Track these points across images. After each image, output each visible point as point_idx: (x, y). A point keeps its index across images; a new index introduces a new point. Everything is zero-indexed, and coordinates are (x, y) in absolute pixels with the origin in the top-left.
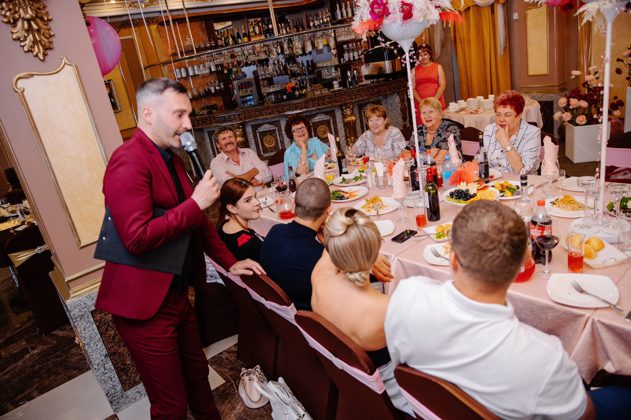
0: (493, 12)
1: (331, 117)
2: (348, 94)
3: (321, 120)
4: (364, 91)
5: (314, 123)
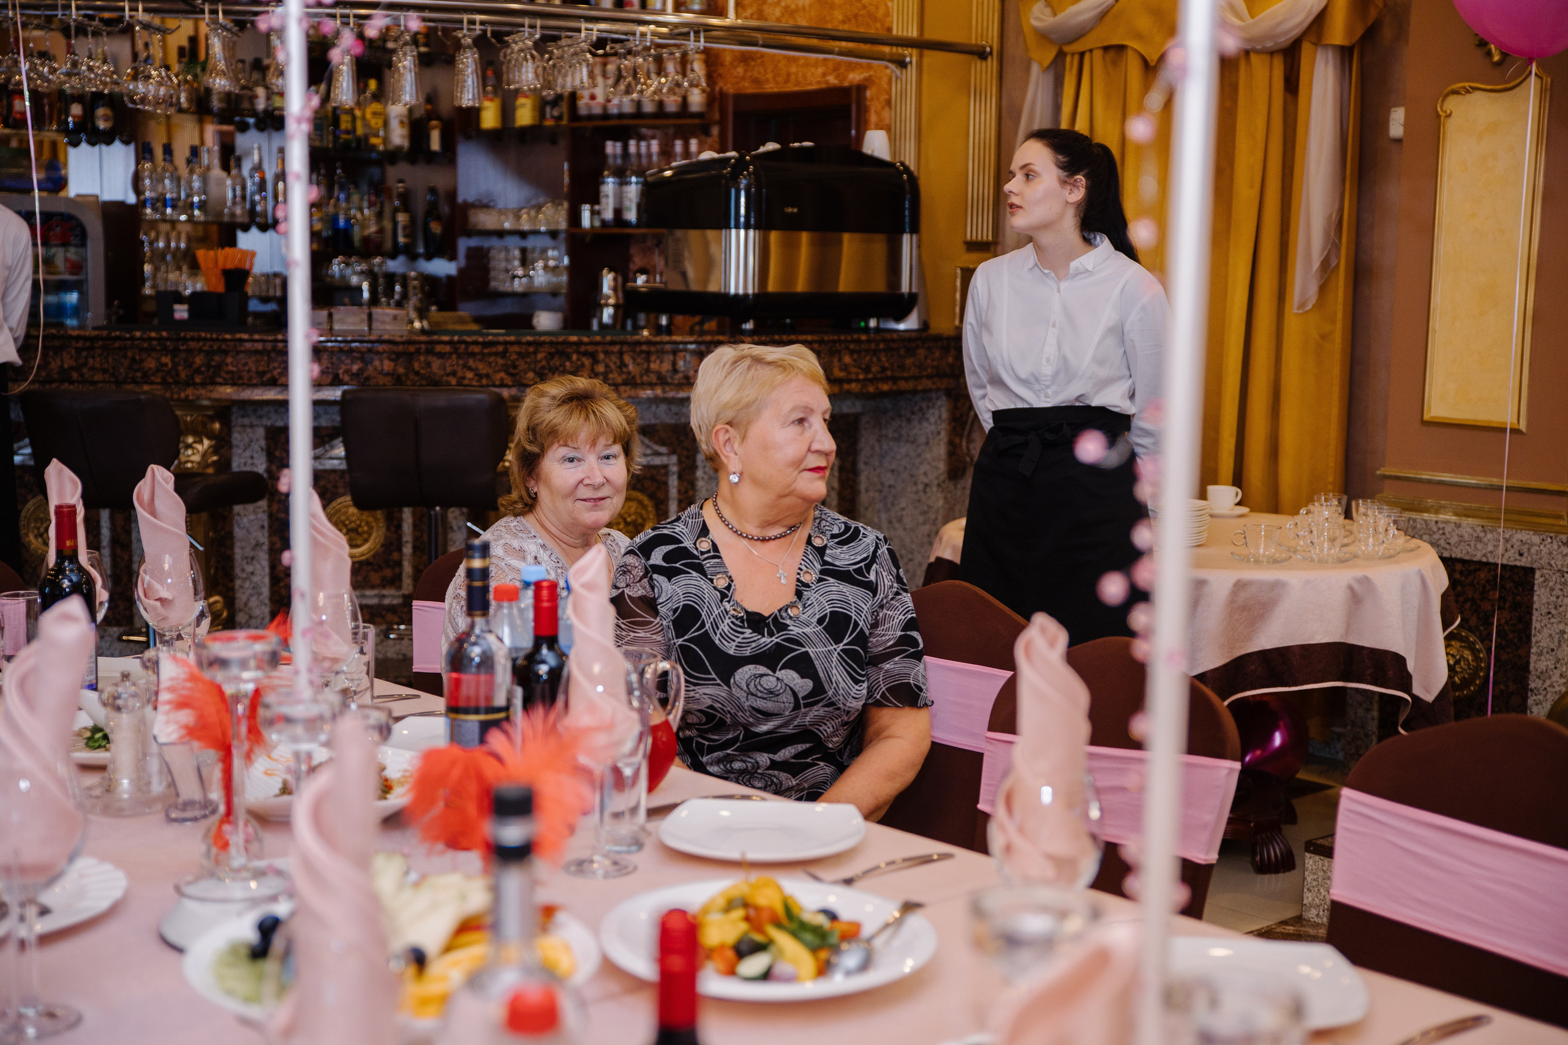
0: (1292, 85)
2: (503, 355)
4: (593, 356)
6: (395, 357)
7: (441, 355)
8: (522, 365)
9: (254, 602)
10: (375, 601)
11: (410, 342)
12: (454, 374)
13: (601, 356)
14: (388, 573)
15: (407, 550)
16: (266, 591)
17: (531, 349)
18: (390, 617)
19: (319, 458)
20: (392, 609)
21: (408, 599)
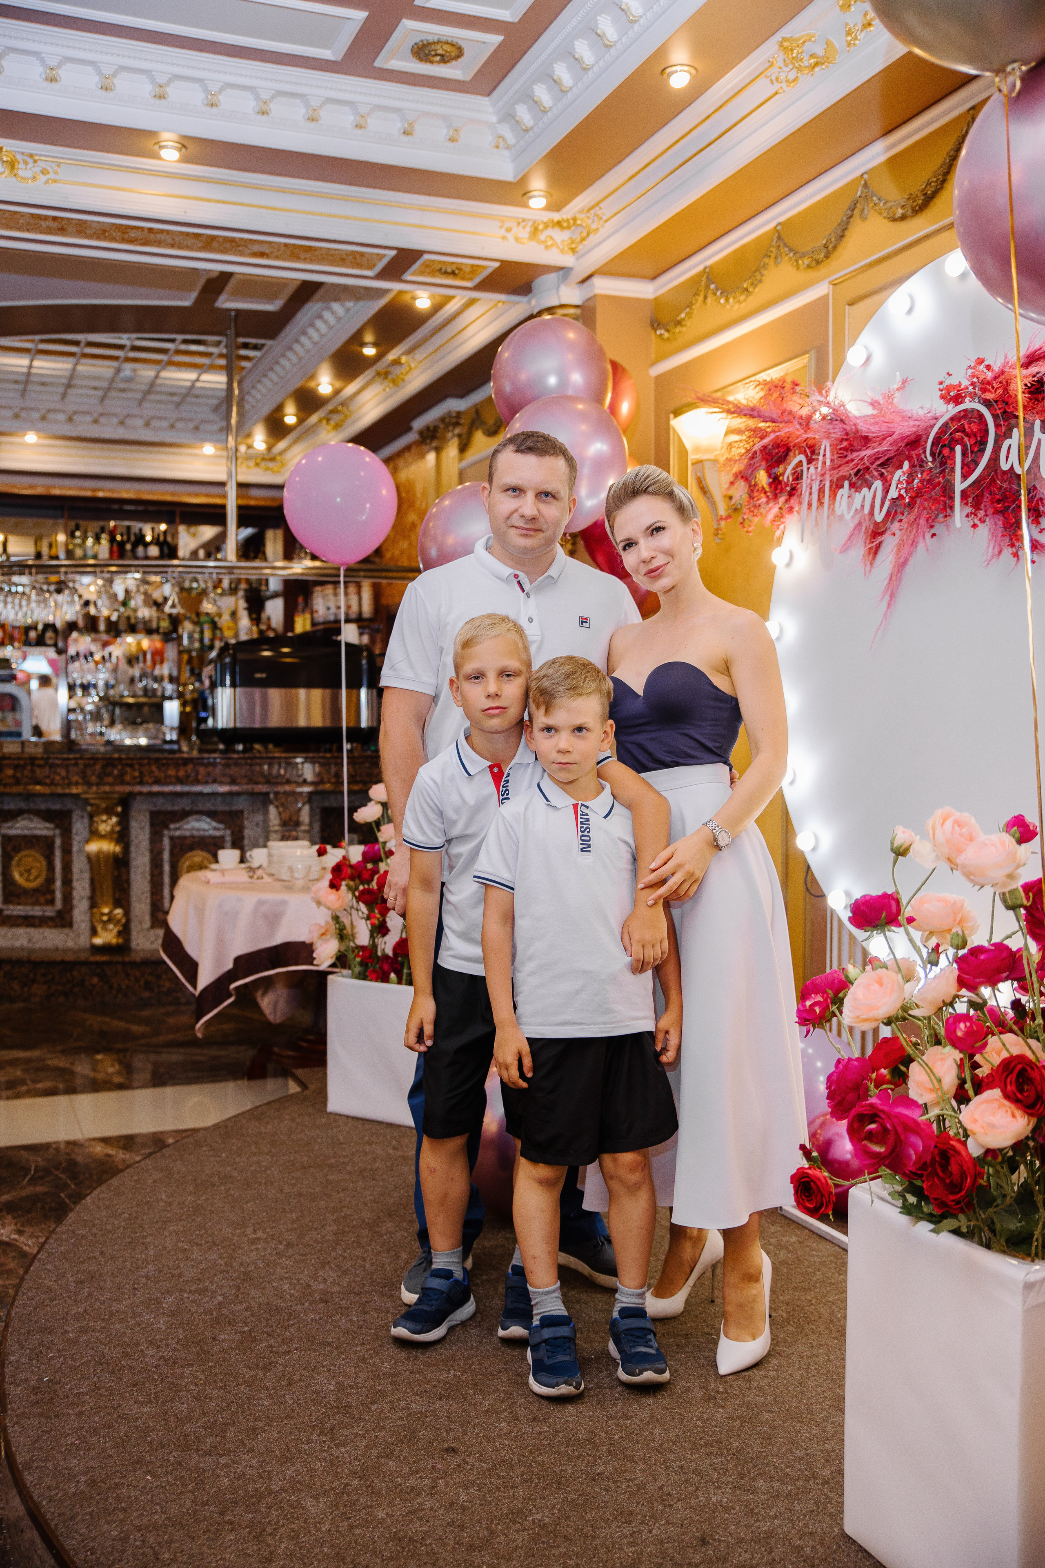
1: (58, 832)
3: (26, 832)
5: (7, 839)
6: (16, 767)
7: (40, 766)
8: (89, 772)
10: (40, 913)
11: (20, 758)
12: (48, 777)
13: (137, 767)
14: (49, 897)
15: (58, 883)
17: (92, 762)
18: (51, 923)
19: (10, 828)
20: (51, 919)
21: (59, 912)
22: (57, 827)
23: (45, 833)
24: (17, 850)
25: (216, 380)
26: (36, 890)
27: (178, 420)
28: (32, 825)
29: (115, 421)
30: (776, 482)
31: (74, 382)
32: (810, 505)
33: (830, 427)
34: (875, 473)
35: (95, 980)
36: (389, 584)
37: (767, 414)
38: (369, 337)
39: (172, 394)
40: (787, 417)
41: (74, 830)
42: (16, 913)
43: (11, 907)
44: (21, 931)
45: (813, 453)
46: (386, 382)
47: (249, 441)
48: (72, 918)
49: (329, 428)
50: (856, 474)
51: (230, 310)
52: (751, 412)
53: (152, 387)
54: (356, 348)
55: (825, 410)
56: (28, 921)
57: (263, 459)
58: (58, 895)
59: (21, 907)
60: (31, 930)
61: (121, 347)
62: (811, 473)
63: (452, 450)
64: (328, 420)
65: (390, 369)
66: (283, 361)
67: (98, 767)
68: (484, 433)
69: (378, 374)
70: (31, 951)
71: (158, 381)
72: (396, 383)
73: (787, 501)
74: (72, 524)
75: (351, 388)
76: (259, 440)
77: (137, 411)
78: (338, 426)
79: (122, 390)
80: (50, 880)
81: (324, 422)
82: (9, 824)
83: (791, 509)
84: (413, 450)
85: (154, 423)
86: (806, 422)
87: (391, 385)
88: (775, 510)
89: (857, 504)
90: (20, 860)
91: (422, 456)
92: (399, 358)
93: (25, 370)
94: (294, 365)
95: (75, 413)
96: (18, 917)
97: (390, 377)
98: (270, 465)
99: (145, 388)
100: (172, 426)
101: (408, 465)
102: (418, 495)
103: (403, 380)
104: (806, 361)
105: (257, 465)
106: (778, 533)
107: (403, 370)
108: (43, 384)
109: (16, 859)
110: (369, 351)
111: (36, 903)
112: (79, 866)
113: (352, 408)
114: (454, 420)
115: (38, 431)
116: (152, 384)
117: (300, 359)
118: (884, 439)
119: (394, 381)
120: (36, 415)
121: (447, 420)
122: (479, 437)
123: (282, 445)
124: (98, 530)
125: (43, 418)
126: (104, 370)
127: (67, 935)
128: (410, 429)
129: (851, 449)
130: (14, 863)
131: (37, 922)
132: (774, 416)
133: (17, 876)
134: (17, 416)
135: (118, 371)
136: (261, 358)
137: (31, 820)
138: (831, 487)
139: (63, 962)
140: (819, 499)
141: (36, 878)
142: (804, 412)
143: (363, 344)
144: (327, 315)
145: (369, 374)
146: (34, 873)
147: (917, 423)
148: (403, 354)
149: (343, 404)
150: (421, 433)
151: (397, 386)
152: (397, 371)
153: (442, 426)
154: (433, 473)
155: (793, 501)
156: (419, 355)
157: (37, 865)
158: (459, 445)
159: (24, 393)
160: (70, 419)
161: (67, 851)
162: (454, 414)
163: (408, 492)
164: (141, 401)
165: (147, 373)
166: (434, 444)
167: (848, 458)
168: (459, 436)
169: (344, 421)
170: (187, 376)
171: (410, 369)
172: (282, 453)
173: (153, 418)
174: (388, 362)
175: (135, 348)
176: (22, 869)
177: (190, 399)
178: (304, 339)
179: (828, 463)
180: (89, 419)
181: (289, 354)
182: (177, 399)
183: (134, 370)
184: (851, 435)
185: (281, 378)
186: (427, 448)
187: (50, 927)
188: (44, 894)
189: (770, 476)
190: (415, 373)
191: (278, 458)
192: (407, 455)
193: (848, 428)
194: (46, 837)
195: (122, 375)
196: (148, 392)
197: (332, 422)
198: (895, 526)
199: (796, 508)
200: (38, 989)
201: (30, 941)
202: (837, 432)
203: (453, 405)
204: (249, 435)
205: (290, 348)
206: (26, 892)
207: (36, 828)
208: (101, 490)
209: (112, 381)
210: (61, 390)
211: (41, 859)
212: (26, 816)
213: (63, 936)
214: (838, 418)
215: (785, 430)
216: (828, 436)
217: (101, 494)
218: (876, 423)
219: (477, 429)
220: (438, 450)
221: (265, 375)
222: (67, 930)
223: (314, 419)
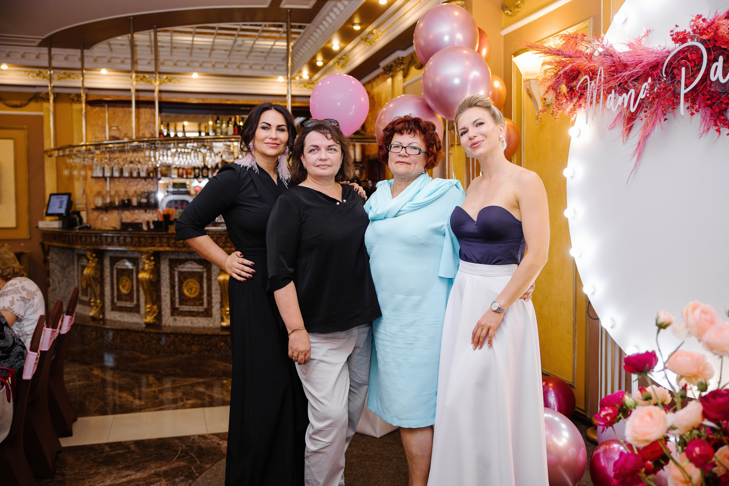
1: (205, 270)
3: (190, 270)
5: (181, 273)
8: (219, 241)
9: (166, 309)
10: (196, 310)
14: (201, 302)
15: (205, 295)
16: (169, 305)
17: (220, 236)
18: (201, 315)
19: (182, 268)
20: (202, 313)
21: (206, 309)
22: (204, 267)
23: (199, 270)
24: (186, 278)
25: (282, 45)
26: (194, 299)
27: (266, 65)
28: (192, 267)
29: (235, 66)
30: (571, 90)
31: (215, 47)
32: (591, 103)
33: (604, 59)
34: (630, 85)
35: (222, 344)
36: (369, 145)
37: (567, 53)
38: (357, 20)
39: (263, 52)
40: (579, 54)
41: (213, 269)
42: (185, 309)
43: (183, 306)
44: (188, 318)
45: (593, 74)
46: (366, 43)
47: (300, 74)
48: (212, 312)
49: (339, 67)
50: (619, 86)
51: (287, 9)
52: (557, 52)
53: (252, 49)
54: (350, 26)
55: (601, 50)
56: (191, 314)
57: (308, 83)
58: (205, 301)
59: (187, 307)
60: (192, 318)
61: (235, 29)
62: (592, 86)
63: (399, 77)
64: (338, 63)
65: (368, 36)
66: (315, 34)
67: (223, 238)
68: (415, 68)
69: (362, 39)
70: (192, 328)
71: (255, 46)
72: (372, 43)
73: (578, 101)
74: (215, 117)
75: (349, 47)
76: (305, 74)
77: (246, 61)
78: (343, 66)
79: (238, 51)
80: (201, 294)
81: (337, 64)
82: (182, 266)
83: (580, 106)
84: (381, 77)
85: (254, 67)
86: (590, 57)
87: (369, 44)
88: (571, 106)
89: (620, 102)
90: (187, 283)
91: (385, 80)
92: (372, 30)
93: (190, 42)
94: (320, 36)
95: (216, 63)
96: (186, 311)
97: (368, 40)
98: (312, 86)
99: (249, 49)
100: (263, 68)
101: (378, 85)
102: (383, 99)
103: (374, 42)
104: (587, 23)
105: (305, 86)
106: (572, 119)
107: (374, 37)
108: (201, 49)
109: (185, 283)
110: (357, 28)
111: (195, 305)
112: (215, 286)
113: (350, 57)
114: (400, 61)
115: (198, 72)
116: (252, 48)
117: (323, 32)
118: (637, 65)
119: (370, 43)
120: (197, 64)
121: (397, 62)
122: (413, 70)
123: (316, 76)
124: (228, 119)
125: (201, 66)
126: (228, 41)
127: (210, 321)
128: (378, 67)
129: (616, 71)
130: (184, 285)
131: (195, 314)
132: (571, 54)
133: (185, 292)
134: (188, 65)
135: (235, 41)
136: (304, 33)
137: (192, 264)
138: (604, 94)
139: (207, 335)
140: (597, 100)
141: (195, 292)
142: (588, 51)
143: (354, 24)
144: (335, 10)
145: (357, 39)
146: (194, 290)
147: (657, 55)
148: (374, 29)
149: (345, 55)
150: (384, 68)
151: (372, 45)
152: (371, 37)
153: (395, 65)
154: (390, 88)
155: (582, 101)
156: (382, 29)
157: (195, 286)
158: (403, 74)
159: (191, 54)
160: (213, 66)
161: (209, 279)
162: (401, 58)
163: (378, 98)
164: (247, 56)
165: (249, 42)
166: (391, 74)
167: (615, 77)
168: (403, 69)
169: (346, 63)
170: (268, 44)
171: (378, 36)
172: (317, 80)
173: (253, 64)
174: (367, 33)
175: (242, 30)
176: (188, 288)
177: (271, 55)
178: (324, 22)
179: (602, 79)
180: (223, 66)
181: (318, 30)
182: (265, 54)
183: (243, 41)
184: (617, 63)
185: (314, 43)
186: (386, 76)
187: (201, 317)
188: (198, 300)
189: (568, 87)
190: (380, 38)
191: (315, 82)
192: (377, 80)
193: (615, 59)
194: (199, 273)
195: (237, 43)
196: (251, 52)
197: (340, 64)
198: (642, 114)
199: (583, 105)
200: (195, 348)
201: (192, 323)
202: (608, 61)
203: (400, 54)
204: (300, 72)
205: (318, 28)
206: (190, 299)
207: (194, 268)
208: (229, 100)
209: (233, 46)
210: (208, 51)
211: (197, 283)
212: (189, 262)
213: (207, 321)
214: (608, 54)
215: (578, 62)
216: (603, 64)
217: (229, 102)
218: (632, 56)
219: (412, 66)
220: (393, 77)
221: (307, 42)
222: (209, 318)
223: (331, 63)
